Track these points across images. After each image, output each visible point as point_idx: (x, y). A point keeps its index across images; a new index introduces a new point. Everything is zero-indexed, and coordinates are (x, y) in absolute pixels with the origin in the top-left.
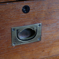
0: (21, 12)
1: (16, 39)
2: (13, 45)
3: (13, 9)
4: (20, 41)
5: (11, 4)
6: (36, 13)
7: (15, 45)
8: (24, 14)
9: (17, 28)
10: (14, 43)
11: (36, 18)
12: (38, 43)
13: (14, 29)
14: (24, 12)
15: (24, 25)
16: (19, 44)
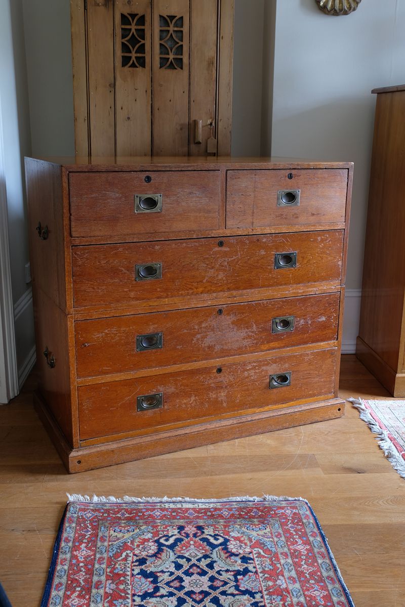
0: (144, 181)
1: (138, 206)
2: (136, 212)
3: (136, 178)
4: (141, 209)
5: (135, 173)
6: (157, 184)
7: (138, 212)
8: (146, 184)
9: (139, 195)
10: (137, 211)
11: (157, 189)
12: (159, 214)
13: (137, 196)
14: (146, 181)
15: (146, 194)
16: (141, 212)
